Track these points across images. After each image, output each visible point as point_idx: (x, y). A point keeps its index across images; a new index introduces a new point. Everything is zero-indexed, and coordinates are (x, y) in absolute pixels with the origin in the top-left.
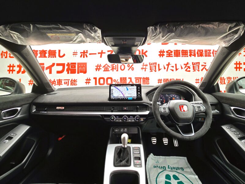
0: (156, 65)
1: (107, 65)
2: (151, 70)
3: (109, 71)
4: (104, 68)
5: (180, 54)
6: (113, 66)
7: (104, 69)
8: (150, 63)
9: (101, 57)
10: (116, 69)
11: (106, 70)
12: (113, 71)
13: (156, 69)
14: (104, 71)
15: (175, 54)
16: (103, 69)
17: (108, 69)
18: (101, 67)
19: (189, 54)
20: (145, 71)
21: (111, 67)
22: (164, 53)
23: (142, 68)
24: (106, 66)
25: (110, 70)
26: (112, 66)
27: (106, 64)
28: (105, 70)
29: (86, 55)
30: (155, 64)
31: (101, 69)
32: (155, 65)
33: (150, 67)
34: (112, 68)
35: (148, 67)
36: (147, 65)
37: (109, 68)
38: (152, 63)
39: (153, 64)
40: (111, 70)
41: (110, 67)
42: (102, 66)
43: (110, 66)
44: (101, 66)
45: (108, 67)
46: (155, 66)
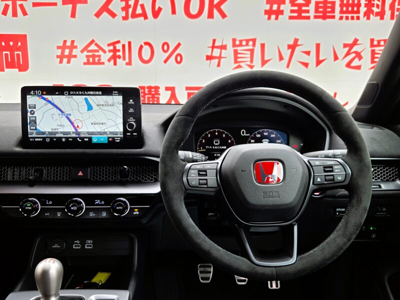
0: (254, 45)
1: (97, 45)
2: (236, 62)
3: (103, 63)
4: (86, 53)
5: (333, 11)
6: (115, 47)
7: (87, 56)
8: (234, 40)
9: (73, 15)
10: (124, 59)
11: (94, 60)
12: (115, 64)
13: (252, 61)
14: (85, 64)
15: (317, 11)
16: (82, 57)
17: (99, 56)
18: (75, 52)
19: (363, 9)
20: (219, 65)
21: (110, 51)
22: (282, 7)
23: (209, 58)
24: (93, 47)
25: (106, 62)
26: (111, 48)
27: (93, 41)
28: (88, 60)
29: (21, 6)
30: (251, 43)
31: (75, 56)
32: (251, 47)
33: (236, 52)
34: (111, 54)
35: (229, 53)
36: (224, 47)
37: (101, 53)
38: (241, 41)
39: (244, 43)
40: (109, 60)
41: (104, 52)
42: (80, 48)
43: (107, 48)
44: (76, 47)
45: (97, 51)
46: (252, 51)
